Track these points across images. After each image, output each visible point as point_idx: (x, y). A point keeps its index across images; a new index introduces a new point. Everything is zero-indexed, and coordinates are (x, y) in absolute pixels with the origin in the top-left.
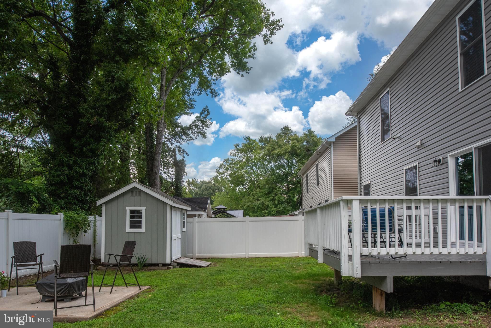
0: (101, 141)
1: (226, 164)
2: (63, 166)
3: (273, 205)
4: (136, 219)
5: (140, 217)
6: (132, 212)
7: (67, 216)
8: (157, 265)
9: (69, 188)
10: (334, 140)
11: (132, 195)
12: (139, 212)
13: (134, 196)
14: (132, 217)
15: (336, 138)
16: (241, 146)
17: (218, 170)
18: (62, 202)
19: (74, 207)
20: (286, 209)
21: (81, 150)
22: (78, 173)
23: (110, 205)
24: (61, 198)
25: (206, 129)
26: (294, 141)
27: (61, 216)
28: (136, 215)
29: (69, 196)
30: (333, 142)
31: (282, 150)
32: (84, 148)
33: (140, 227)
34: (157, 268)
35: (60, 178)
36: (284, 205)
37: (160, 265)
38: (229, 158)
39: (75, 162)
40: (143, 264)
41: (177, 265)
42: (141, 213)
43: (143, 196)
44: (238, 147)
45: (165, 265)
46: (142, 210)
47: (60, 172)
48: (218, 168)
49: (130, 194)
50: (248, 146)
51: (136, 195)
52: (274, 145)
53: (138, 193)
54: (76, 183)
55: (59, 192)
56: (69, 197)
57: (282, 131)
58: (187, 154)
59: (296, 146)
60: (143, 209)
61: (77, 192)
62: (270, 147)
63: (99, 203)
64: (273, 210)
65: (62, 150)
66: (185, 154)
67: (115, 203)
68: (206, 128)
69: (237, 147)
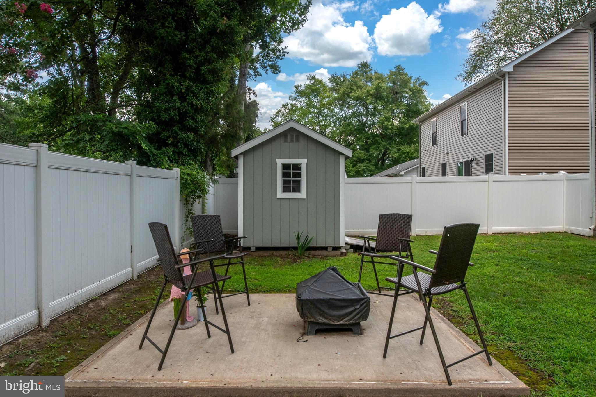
0: (229, 56)
1: (284, 111)
2: (172, 95)
3: (350, 163)
4: (292, 179)
5: (299, 175)
6: (286, 167)
7: (182, 173)
8: (325, 248)
9: (180, 129)
10: (510, 68)
11: (286, 140)
12: (297, 167)
13: (289, 141)
14: (285, 175)
15: (515, 66)
16: (303, 88)
17: (274, 119)
18: (170, 151)
19: (186, 159)
20: (367, 169)
21: (198, 69)
22: (195, 107)
23: (250, 157)
24: (166, 145)
25: (277, 61)
26: (378, 81)
27: (176, 172)
28: (292, 171)
29: (178, 142)
30: (509, 73)
31: (363, 92)
32: (203, 68)
33: (297, 190)
34: (324, 253)
35: (169, 114)
36: (364, 164)
37: (330, 249)
38: (288, 103)
39: (188, 89)
40: (306, 247)
41: (350, 248)
42: (299, 169)
43: (303, 142)
44: (299, 89)
45: (336, 249)
46: (301, 164)
47: (167, 105)
48: (274, 116)
49: (283, 139)
50: (314, 88)
51: (292, 140)
52: (352, 85)
53: (295, 137)
54: (191, 122)
55: (164, 136)
56: (179, 144)
57: (359, 68)
58: (254, 94)
59: (381, 87)
60: (303, 162)
61: (191, 136)
62: (347, 88)
63: (235, 152)
64: (351, 170)
65: (168, 71)
66: (252, 94)
67: (258, 154)
68: (279, 60)
69: (297, 89)
